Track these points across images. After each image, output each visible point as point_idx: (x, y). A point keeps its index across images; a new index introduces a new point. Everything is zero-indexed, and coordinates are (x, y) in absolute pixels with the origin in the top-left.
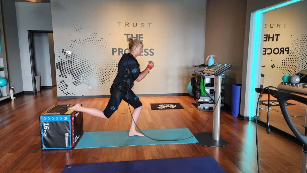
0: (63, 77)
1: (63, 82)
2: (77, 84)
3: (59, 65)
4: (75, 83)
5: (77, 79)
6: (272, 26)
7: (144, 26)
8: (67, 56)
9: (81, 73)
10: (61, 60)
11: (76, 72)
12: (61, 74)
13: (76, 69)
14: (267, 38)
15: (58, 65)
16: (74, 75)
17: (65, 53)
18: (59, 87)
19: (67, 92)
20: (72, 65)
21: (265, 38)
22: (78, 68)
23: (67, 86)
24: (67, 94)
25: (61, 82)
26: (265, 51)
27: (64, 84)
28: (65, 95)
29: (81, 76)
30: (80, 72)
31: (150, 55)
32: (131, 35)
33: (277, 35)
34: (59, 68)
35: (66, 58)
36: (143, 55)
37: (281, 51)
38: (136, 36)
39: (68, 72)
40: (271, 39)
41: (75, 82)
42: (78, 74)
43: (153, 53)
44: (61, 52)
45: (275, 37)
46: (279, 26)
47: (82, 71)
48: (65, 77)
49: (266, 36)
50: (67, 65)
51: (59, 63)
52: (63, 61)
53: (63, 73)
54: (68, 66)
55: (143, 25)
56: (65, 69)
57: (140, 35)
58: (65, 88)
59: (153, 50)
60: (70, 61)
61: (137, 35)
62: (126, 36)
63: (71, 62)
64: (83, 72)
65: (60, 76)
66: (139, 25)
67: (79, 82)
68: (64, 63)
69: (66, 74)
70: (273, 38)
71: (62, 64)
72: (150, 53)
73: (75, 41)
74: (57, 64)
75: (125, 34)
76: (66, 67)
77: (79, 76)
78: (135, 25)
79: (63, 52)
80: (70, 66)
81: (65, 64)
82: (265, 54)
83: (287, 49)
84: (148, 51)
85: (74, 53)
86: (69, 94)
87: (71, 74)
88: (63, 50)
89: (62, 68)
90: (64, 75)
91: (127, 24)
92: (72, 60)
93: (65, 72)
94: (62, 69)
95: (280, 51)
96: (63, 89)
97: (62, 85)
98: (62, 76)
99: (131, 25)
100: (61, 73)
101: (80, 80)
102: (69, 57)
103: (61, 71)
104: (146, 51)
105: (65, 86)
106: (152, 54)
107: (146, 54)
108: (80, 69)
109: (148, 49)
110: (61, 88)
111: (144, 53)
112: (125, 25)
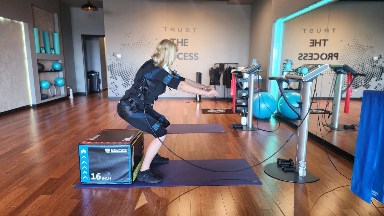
0: (114, 78)
2: (126, 86)
3: (110, 67)
4: (125, 85)
5: (126, 81)
6: (319, 31)
7: (189, 31)
8: (117, 59)
9: (130, 76)
10: (112, 63)
11: (126, 75)
13: (125, 71)
14: (313, 43)
16: (123, 77)
17: (116, 56)
18: (110, 88)
19: (117, 93)
20: (122, 67)
21: (311, 43)
22: (127, 71)
23: (117, 87)
24: (117, 94)
25: (112, 83)
26: (312, 57)
27: (114, 85)
28: (115, 96)
29: (130, 78)
30: (129, 74)
31: (195, 59)
32: (176, 40)
33: (325, 40)
34: (110, 70)
35: (117, 61)
36: (187, 59)
37: (330, 57)
39: (118, 74)
40: (318, 45)
41: (124, 83)
42: (127, 76)
43: (198, 58)
44: (112, 55)
45: (323, 42)
46: (327, 30)
47: (131, 73)
49: (312, 41)
50: (118, 67)
51: (110, 65)
53: (113, 75)
54: (118, 69)
55: (188, 30)
56: (115, 71)
57: (185, 40)
58: (115, 89)
59: (197, 54)
60: (120, 63)
61: (182, 40)
63: (121, 65)
64: (132, 75)
66: (184, 30)
67: (128, 84)
68: (114, 65)
69: (116, 76)
70: (320, 43)
71: (112, 66)
72: (194, 57)
73: (124, 45)
74: (108, 66)
76: (116, 69)
77: (128, 78)
78: (180, 30)
79: (113, 55)
80: (120, 68)
81: (115, 66)
82: (312, 59)
83: (336, 55)
84: (193, 56)
85: (123, 57)
86: (118, 94)
87: (120, 76)
88: (114, 53)
89: (113, 70)
90: (114, 77)
91: (172, 29)
92: (122, 63)
93: (115, 74)
95: (328, 57)
96: (113, 90)
97: (113, 86)
98: (112, 78)
99: (176, 30)
100: (112, 75)
101: (128, 82)
102: (119, 60)
103: (111, 73)
104: (191, 55)
105: (115, 87)
106: (196, 58)
107: (191, 58)
108: (129, 71)
109: (192, 54)
110: (112, 89)
111: (189, 57)
112: (171, 30)
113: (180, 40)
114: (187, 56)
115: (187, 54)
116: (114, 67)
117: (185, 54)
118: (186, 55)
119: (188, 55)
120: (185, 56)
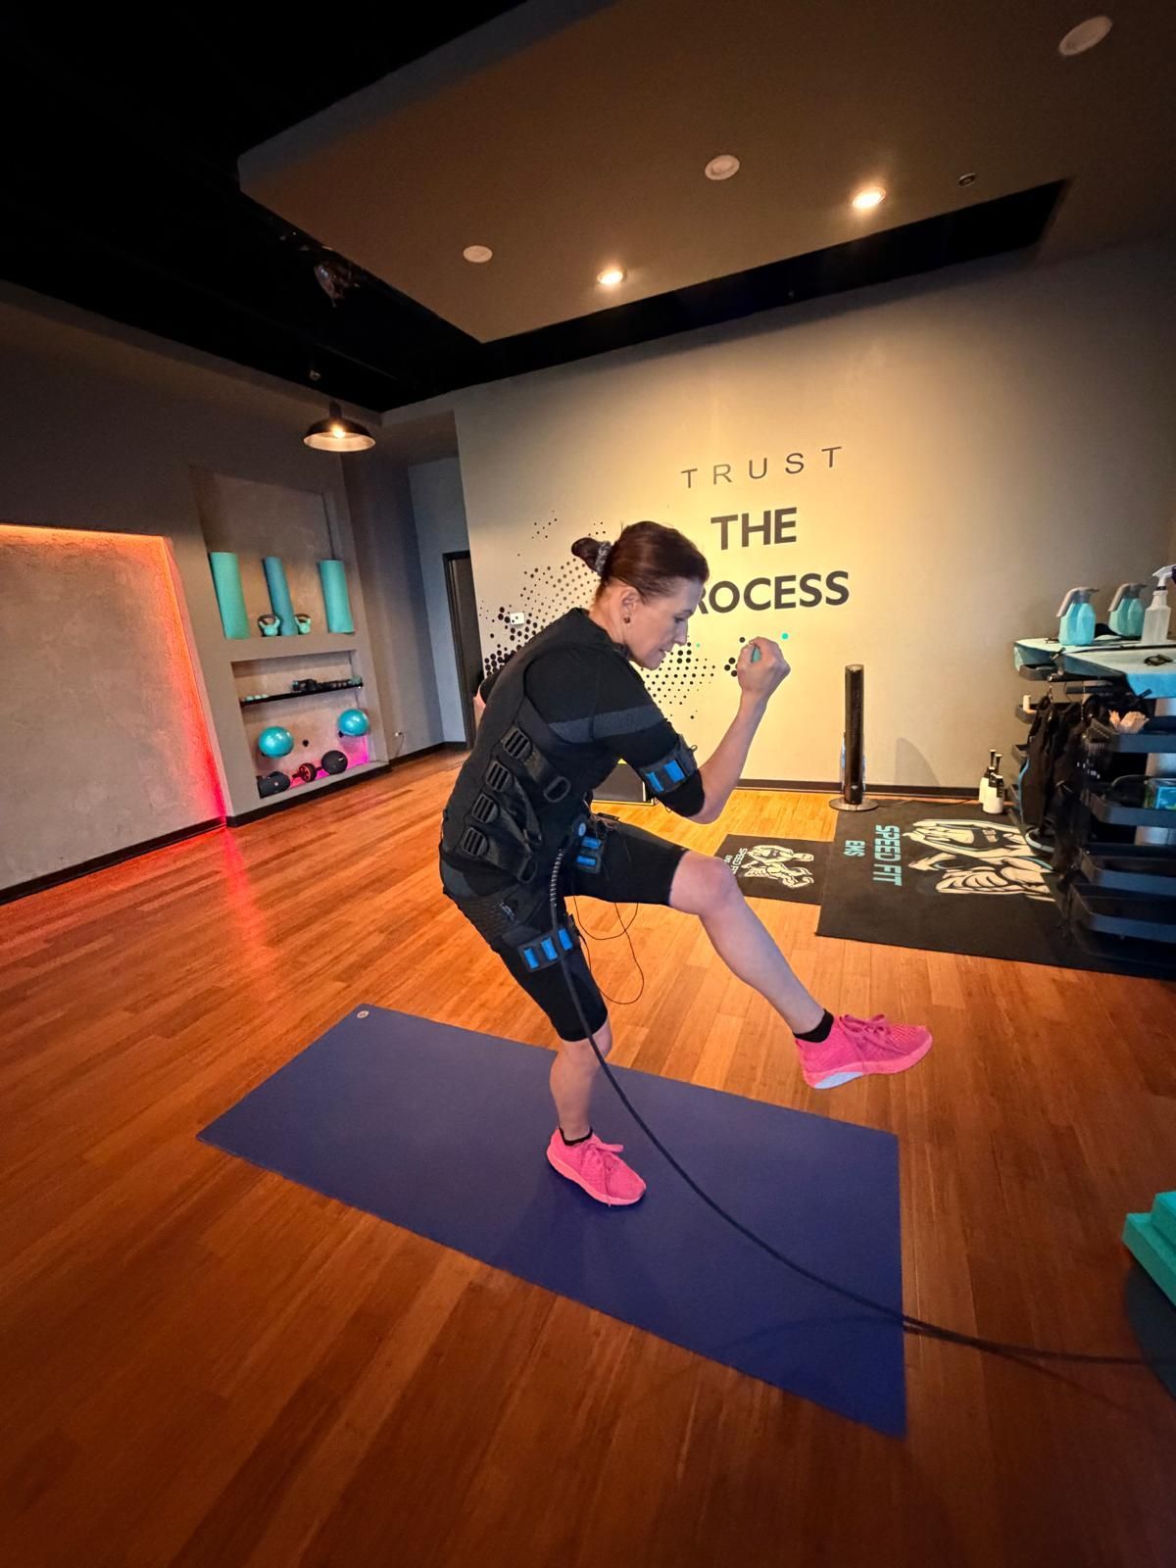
7: (802, 465)
8: (513, 631)
10: (499, 646)
15: (490, 664)
17: (507, 620)
31: (829, 601)
32: (740, 518)
35: (512, 638)
36: (792, 605)
38: (761, 523)
43: (845, 593)
44: (497, 619)
51: (493, 656)
52: (502, 649)
55: (795, 464)
57: (779, 513)
59: (844, 575)
61: (767, 514)
62: (719, 525)
72: (827, 592)
73: (534, 573)
74: (487, 661)
75: (714, 520)
78: (758, 471)
79: (500, 617)
84: (820, 585)
85: (533, 620)
88: (502, 610)
91: (722, 473)
99: (739, 473)
102: (520, 634)
104: (811, 583)
106: (837, 596)
107: (810, 598)
109: (817, 577)
111: (801, 595)
112: (716, 475)
113: (756, 520)
114: (792, 591)
115: (792, 578)
117: (779, 580)
118: (785, 585)
119: (795, 585)
120: (779, 592)
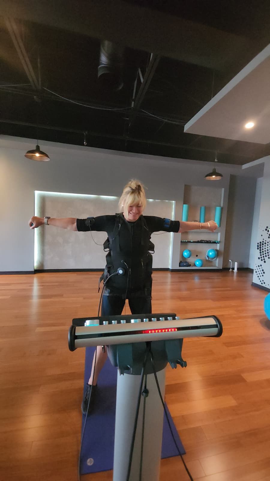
0: (262, 260)
1: (260, 267)
3: (260, 245)
8: (269, 235)
10: (263, 239)
12: (260, 257)
17: (268, 231)
18: (256, 272)
23: (264, 273)
24: (263, 282)
25: (259, 266)
27: (261, 269)
28: (260, 283)
34: (259, 249)
35: (269, 237)
39: (268, 255)
44: (265, 230)
48: (263, 261)
50: (269, 246)
51: (260, 243)
54: (269, 248)
56: (265, 251)
58: (261, 275)
65: (259, 258)
68: (265, 243)
69: (265, 258)
71: (263, 244)
76: (267, 249)
79: (266, 230)
81: (266, 245)
86: (264, 283)
88: (267, 227)
89: (263, 249)
90: (263, 258)
93: (265, 255)
94: (262, 251)
96: (259, 275)
97: (259, 270)
98: (261, 259)
100: (261, 255)
103: (260, 253)
105: (262, 272)
110: (258, 273)
116: (264, 245)
